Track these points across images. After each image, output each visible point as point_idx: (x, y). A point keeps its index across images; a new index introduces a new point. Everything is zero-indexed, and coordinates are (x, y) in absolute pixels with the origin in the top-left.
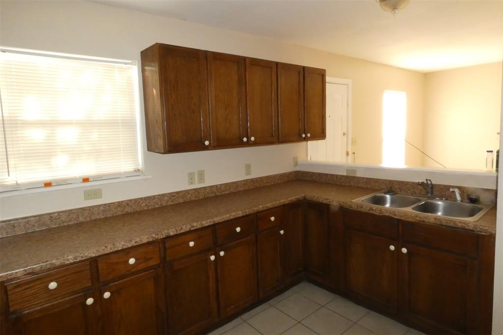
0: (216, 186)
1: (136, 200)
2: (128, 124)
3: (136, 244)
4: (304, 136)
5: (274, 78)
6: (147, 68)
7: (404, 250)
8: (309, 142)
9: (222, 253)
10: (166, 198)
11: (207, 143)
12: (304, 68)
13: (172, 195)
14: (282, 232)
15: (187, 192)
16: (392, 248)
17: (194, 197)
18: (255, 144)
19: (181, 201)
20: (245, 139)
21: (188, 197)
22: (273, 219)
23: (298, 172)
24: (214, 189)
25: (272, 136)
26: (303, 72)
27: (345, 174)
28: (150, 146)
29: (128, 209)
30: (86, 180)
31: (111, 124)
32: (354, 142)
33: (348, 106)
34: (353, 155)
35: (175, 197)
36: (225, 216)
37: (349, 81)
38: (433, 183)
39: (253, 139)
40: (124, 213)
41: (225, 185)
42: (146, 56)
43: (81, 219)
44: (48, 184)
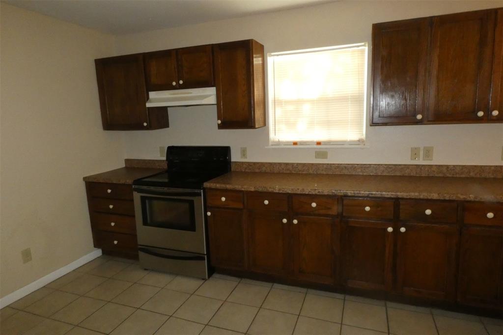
0: (447, 167)
2: (357, 99)
3: (319, 194)
10: (382, 169)
11: (419, 117)
13: (388, 166)
15: (407, 166)
17: (415, 173)
19: (398, 174)
20: (481, 114)
21: (407, 172)
24: (444, 169)
29: (346, 172)
30: (319, 143)
31: (343, 99)
35: (391, 170)
36: (413, 194)
39: (495, 113)
40: (341, 173)
41: (461, 167)
43: (311, 172)
44: (295, 144)
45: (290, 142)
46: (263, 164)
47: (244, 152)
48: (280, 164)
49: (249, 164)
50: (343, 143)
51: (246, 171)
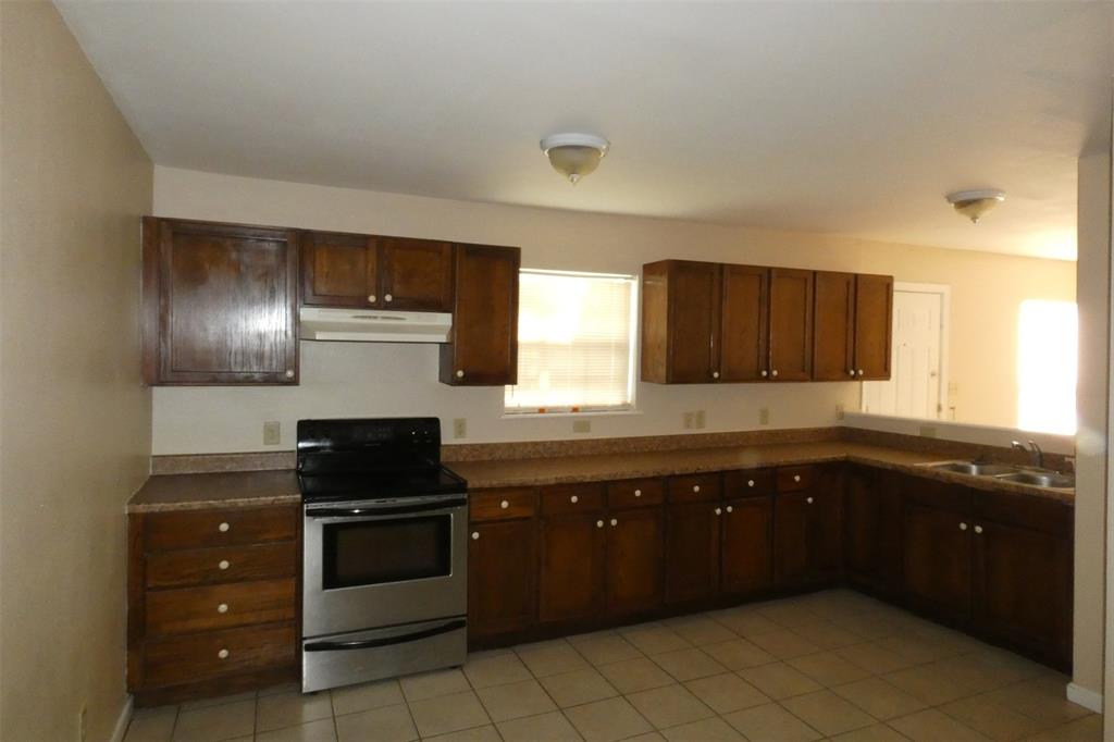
1: (625, 440)
2: (622, 348)
3: (643, 476)
4: (852, 373)
5: (810, 290)
6: (648, 283)
7: (979, 529)
8: (865, 383)
9: (730, 509)
10: (657, 441)
11: (716, 375)
12: (856, 276)
14: (810, 500)
15: (682, 437)
16: (963, 526)
18: (777, 380)
20: (764, 373)
22: (797, 478)
23: (845, 428)
25: (804, 371)
26: (855, 282)
27: (918, 434)
28: (645, 374)
29: (616, 449)
30: (575, 410)
31: (604, 347)
32: (953, 389)
33: (941, 327)
34: (951, 411)
35: (668, 442)
37: (945, 289)
38: (1042, 450)
39: (775, 373)
40: (611, 452)
41: (731, 435)
42: (649, 270)
43: (571, 452)
44: (542, 411)
45: (534, 409)
46: (497, 447)
47: (460, 428)
48: (525, 444)
49: (473, 447)
50: (604, 409)
51: (468, 460)
